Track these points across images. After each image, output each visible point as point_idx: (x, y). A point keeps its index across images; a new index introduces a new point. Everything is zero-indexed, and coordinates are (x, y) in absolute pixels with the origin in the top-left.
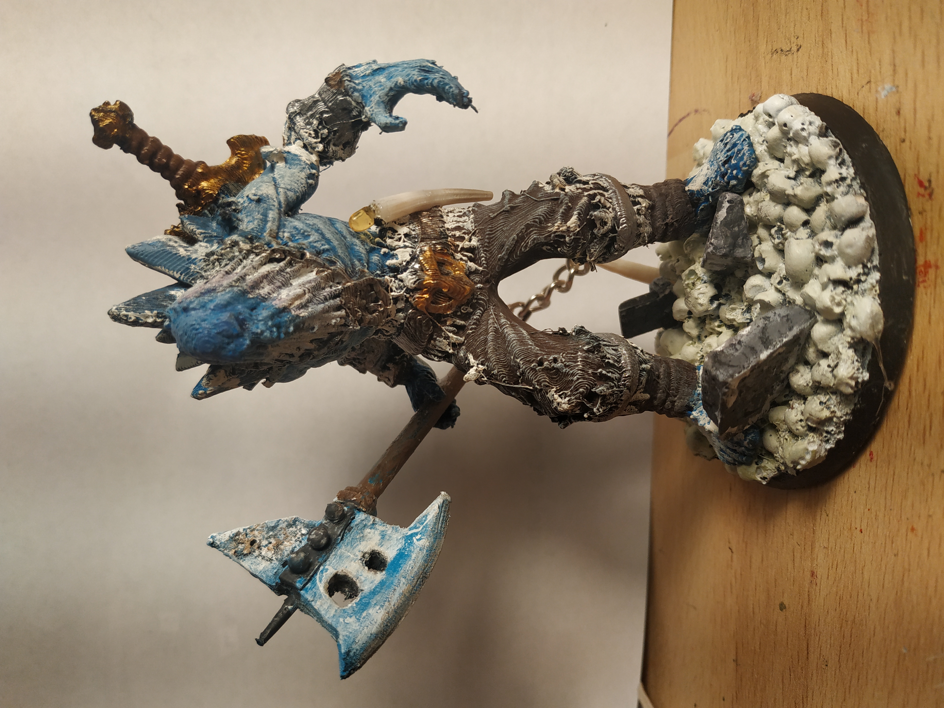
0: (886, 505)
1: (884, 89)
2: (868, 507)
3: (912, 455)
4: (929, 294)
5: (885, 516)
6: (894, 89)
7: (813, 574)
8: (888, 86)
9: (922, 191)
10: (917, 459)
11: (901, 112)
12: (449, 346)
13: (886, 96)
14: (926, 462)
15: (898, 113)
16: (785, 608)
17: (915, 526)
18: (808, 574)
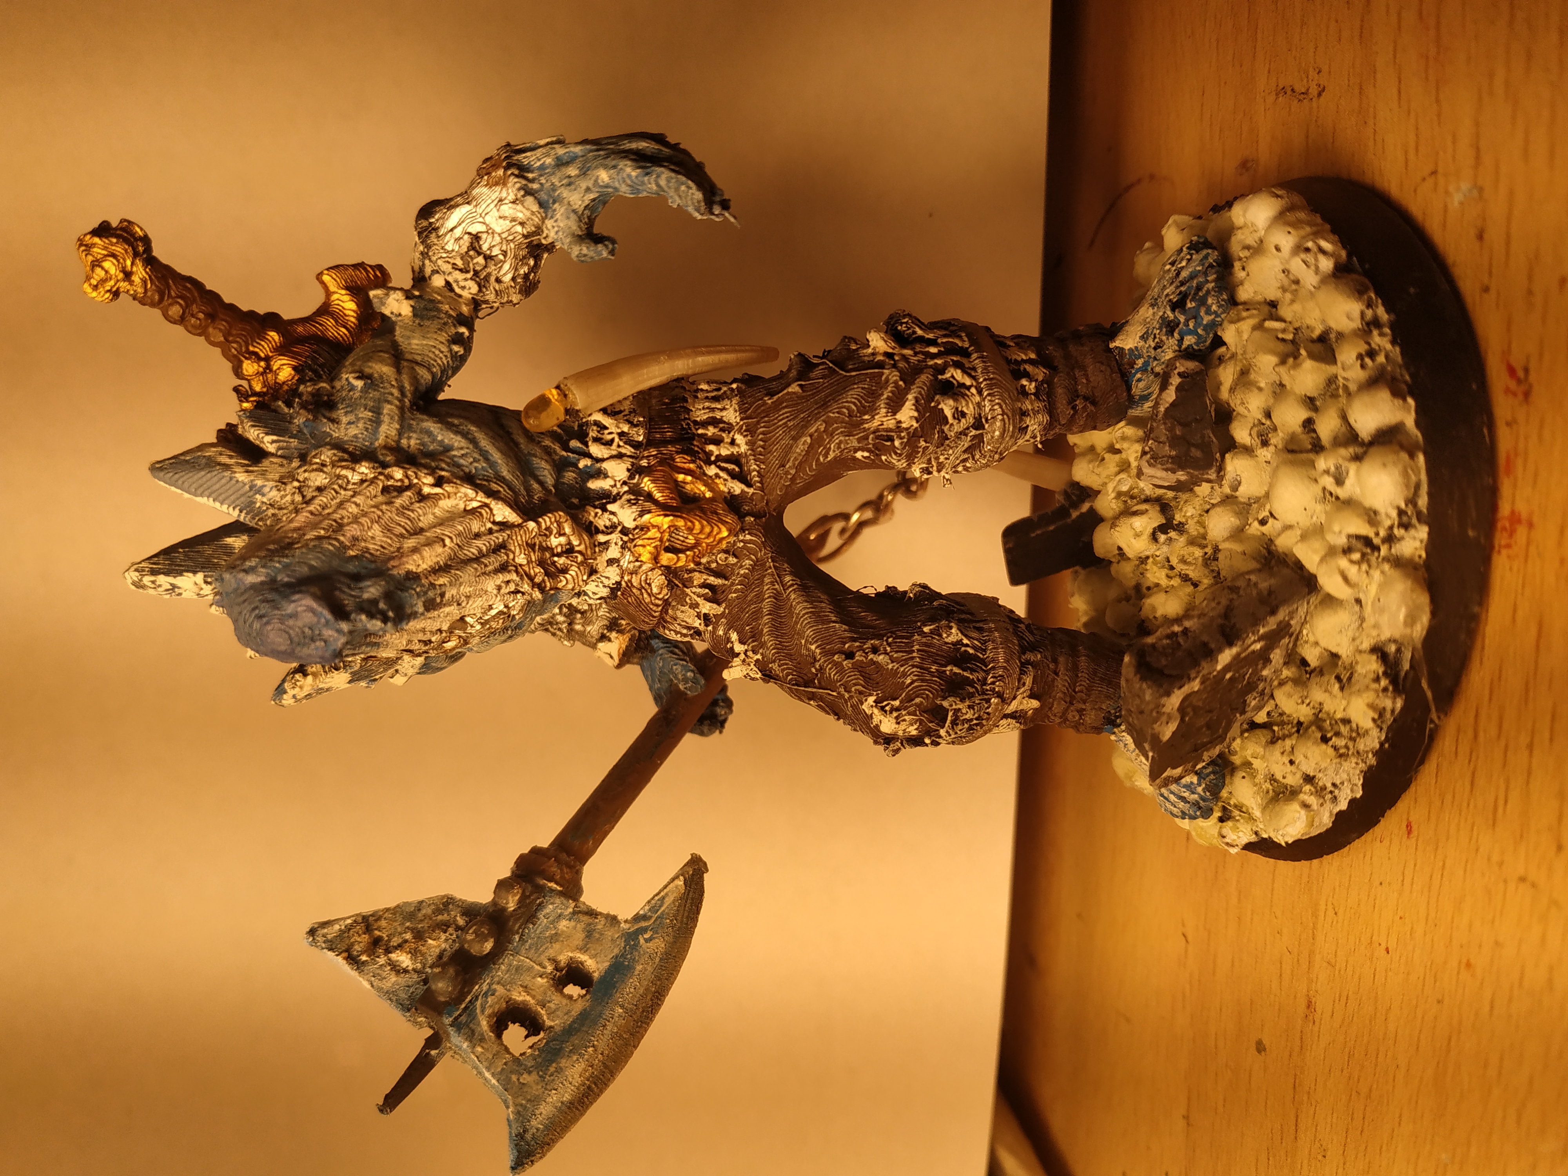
0: (1428, 915)
1: (1458, 189)
2: (1400, 913)
3: (1474, 841)
4: (1515, 568)
5: (1425, 935)
6: (1475, 193)
7: (1309, 1005)
8: (1465, 186)
9: (1513, 384)
10: (1481, 850)
11: (1485, 236)
12: (700, 619)
13: (1461, 203)
14: (1495, 858)
15: (1480, 237)
16: (1265, 1050)
17: (1472, 961)
18: (1302, 1003)
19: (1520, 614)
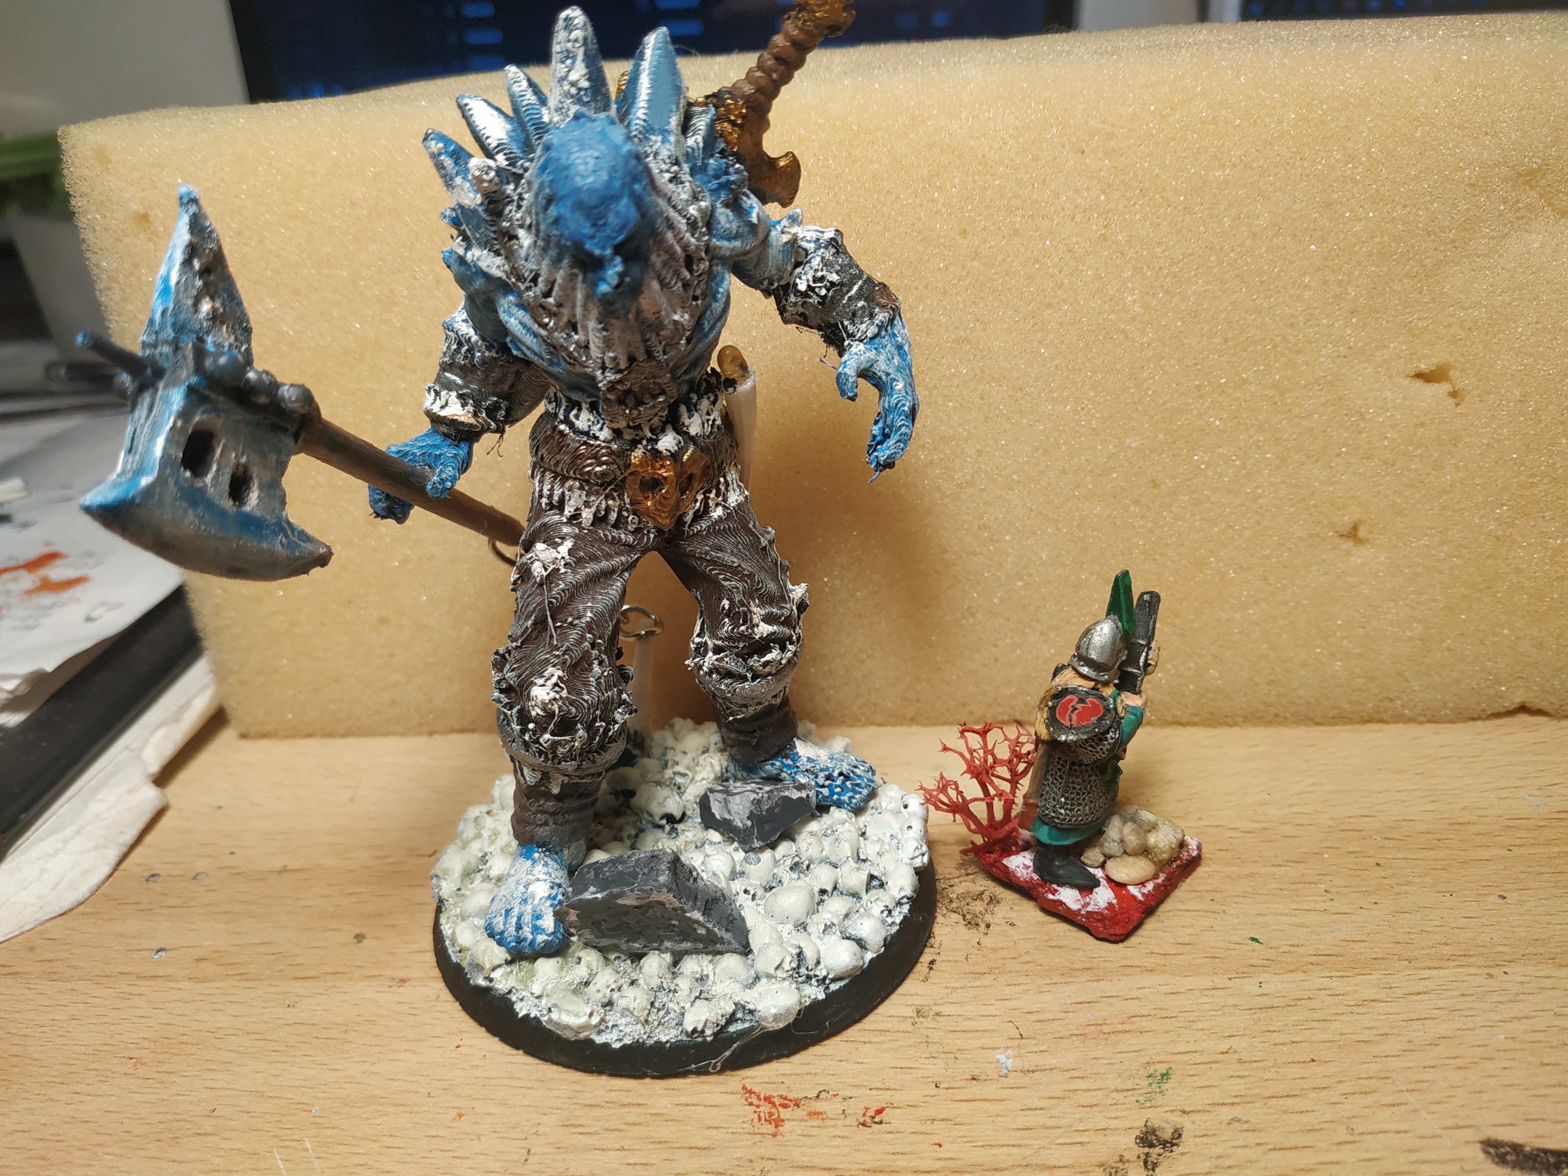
0: (491, 1078)
1: (1008, 1058)
2: (488, 1055)
3: (550, 1111)
6: (1005, 1071)
8: (1010, 1063)
9: (871, 1113)
10: (545, 1117)
11: (974, 1082)
13: (998, 1061)
15: (974, 1079)
16: (359, 942)
17: (464, 1118)
18: (402, 974)
19: (715, 1132)
